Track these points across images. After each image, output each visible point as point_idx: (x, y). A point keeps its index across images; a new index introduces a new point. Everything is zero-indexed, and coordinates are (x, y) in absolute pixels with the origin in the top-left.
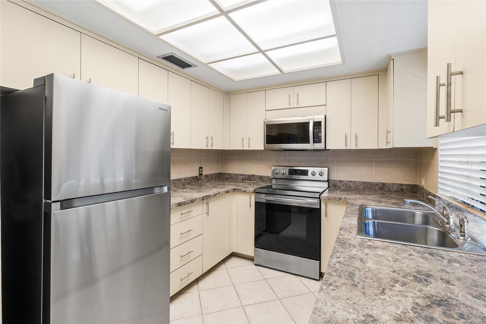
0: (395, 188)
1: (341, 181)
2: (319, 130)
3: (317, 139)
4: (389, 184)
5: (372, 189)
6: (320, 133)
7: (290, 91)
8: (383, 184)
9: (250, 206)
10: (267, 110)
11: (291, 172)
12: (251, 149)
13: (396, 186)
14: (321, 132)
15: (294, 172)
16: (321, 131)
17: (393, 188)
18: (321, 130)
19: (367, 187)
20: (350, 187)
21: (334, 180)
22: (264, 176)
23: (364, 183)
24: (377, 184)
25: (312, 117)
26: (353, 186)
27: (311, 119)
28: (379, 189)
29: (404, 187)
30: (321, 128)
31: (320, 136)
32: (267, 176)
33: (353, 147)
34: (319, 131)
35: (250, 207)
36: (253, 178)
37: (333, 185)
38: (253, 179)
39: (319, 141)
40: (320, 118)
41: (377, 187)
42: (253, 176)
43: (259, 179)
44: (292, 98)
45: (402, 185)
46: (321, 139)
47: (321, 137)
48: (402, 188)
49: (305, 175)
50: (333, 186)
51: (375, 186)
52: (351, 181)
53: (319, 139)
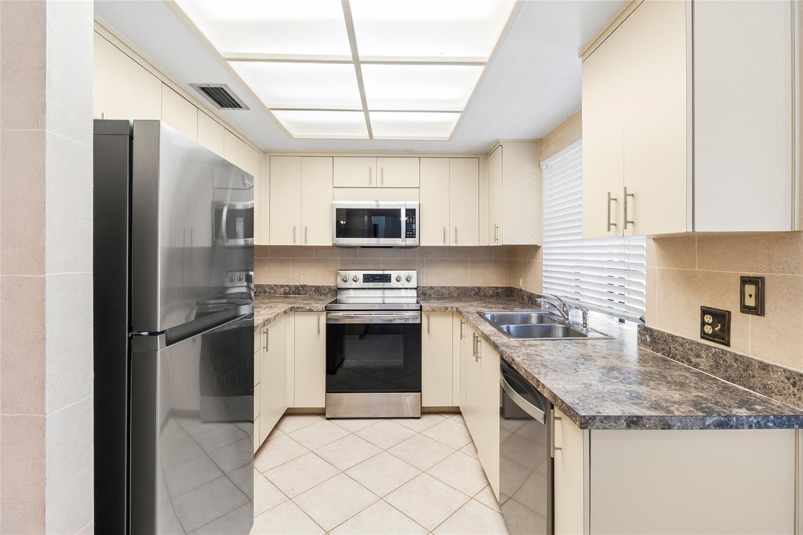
0: (491, 292)
1: (431, 288)
2: (413, 220)
3: (411, 233)
4: (485, 288)
5: (467, 294)
6: (414, 225)
7: (371, 162)
8: (479, 288)
9: (319, 331)
10: (335, 187)
11: (366, 279)
12: (308, 244)
13: (492, 290)
14: (415, 224)
15: (371, 277)
16: (415, 222)
17: (489, 292)
18: (415, 220)
19: (462, 293)
20: (443, 294)
21: (424, 287)
22: (323, 286)
23: (458, 288)
24: (472, 289)
25: (403, 202)
26: (445, 292)
27: (402, 205)
28: (475, 295)
29: (500, 291)
30: (415, 218)
31: (414, 228)
32: (327, 286)
33: (453, 244)
34: (412, 222)
36: (304, 291)
37: (422, 293)
38: (304, 292)
39: (413, 235)
40: (412, 204)
41: (473, 292)
42: (303, 286)
43: (315, 291)
44: (374, 173)
45: (497, 288)
46: (415, 232)
47: (415, 229)
48: (497, 292)
49: (386, 281)
50: (423, 295)
51: (471, 292)
52: (444, 287)
53: (413, 232)
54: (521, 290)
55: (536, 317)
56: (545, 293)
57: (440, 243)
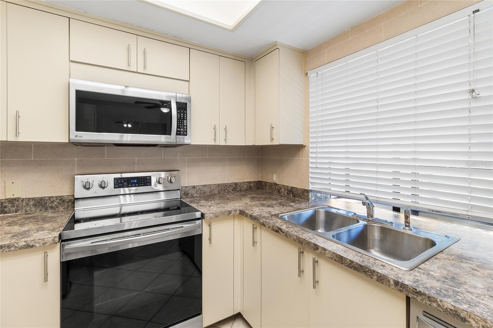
0: (245, 186)
1: (194, 187)
2: (184, 115)
3: (182, 130)
4: (241, 183)
5: (226, 191)
6: (185, 121)
8: (236, 184)
10: (71, 61)
11: (119, 184)
13: (246, 185)
14: (187, 120)
15: (125, 181)
16: (187, 118)
17: (244, 187)
18: (187, 116)
19: (222, 189)
20: (205, 193)
21: (186, 187)
22: (50, 198)
23: (219, 185)
24: (230, 185)
25: (174, 94)
26: (207, 190)
27: (173, 97)
28: (232, 190)
29: (252, 185)
30: (186, 113)
31: (185, 124)
32: (57, 197)
34: (184, 117)
35: (46, 280)
36: (14, 206)
37: (184, 193)
38: (14, 209)
39: (184, 132)
40: (181, 96)
41: (231, 188)
43: (35, 205)
45: (250, 182)
46: (186, 129)
47: (187, 126)
49: (145, 185)
50: (185, 195)
51: (229, 188)
52: (206, 186)
53: (184, 129)
54: (276, 184)
55: (324, 212)
56: (311, 187)
57: (209, 141)
